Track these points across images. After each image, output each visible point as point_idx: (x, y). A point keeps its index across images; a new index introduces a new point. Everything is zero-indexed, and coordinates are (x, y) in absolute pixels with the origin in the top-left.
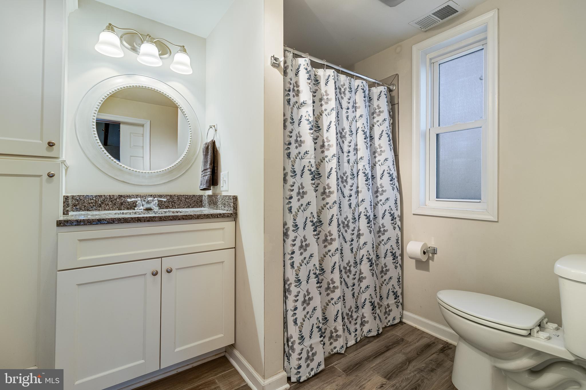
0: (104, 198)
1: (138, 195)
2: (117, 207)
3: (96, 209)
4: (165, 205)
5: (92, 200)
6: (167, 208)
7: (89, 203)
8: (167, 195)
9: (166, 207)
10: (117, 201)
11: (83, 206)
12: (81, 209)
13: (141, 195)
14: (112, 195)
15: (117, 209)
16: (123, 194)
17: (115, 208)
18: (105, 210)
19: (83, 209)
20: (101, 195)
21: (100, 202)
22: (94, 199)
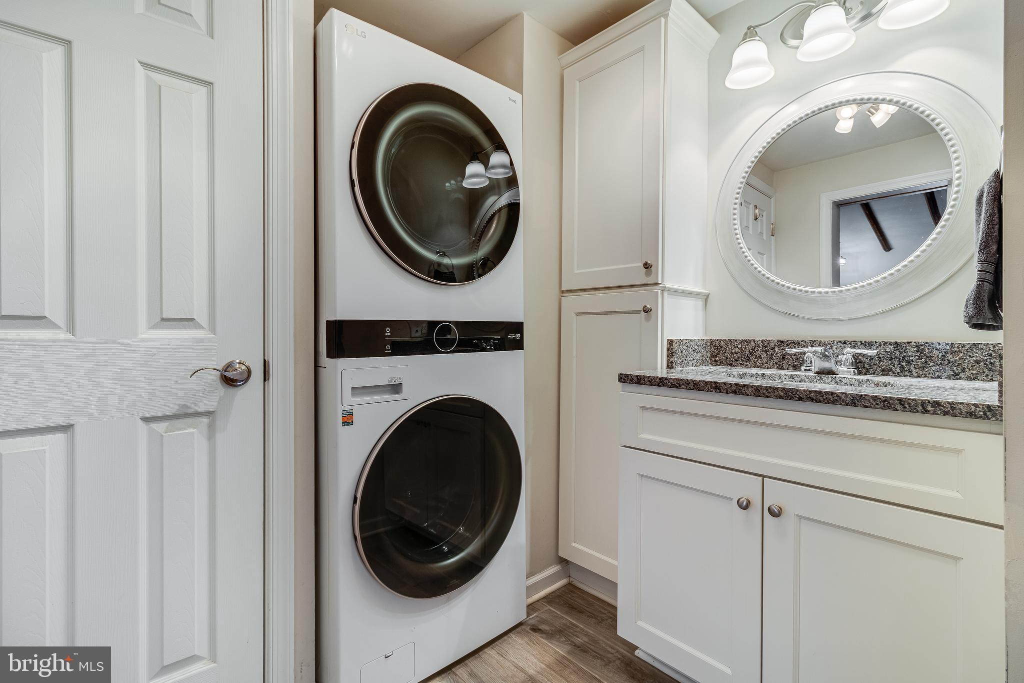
0: (753, 345)
1: (815, 341)
2: (776, 363)
3: (742, 364)
4: (879, 367)
5: (736, 348)
6: (887, 375)
7: (733, 354)
8: (886, 343)
9: (883, 370)
10: (775, 351)
11: (725, 358)
12: (721, 362)
13: (820, 342)
14: (767, 341)
15: (776, 366)
16: (785, 339)
17: (771, 364)
18: (756, 366)
19: (725, 362)
20: (750, 339)
21: (747, 353)
22: (740, 346)
